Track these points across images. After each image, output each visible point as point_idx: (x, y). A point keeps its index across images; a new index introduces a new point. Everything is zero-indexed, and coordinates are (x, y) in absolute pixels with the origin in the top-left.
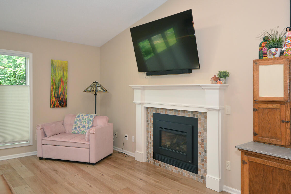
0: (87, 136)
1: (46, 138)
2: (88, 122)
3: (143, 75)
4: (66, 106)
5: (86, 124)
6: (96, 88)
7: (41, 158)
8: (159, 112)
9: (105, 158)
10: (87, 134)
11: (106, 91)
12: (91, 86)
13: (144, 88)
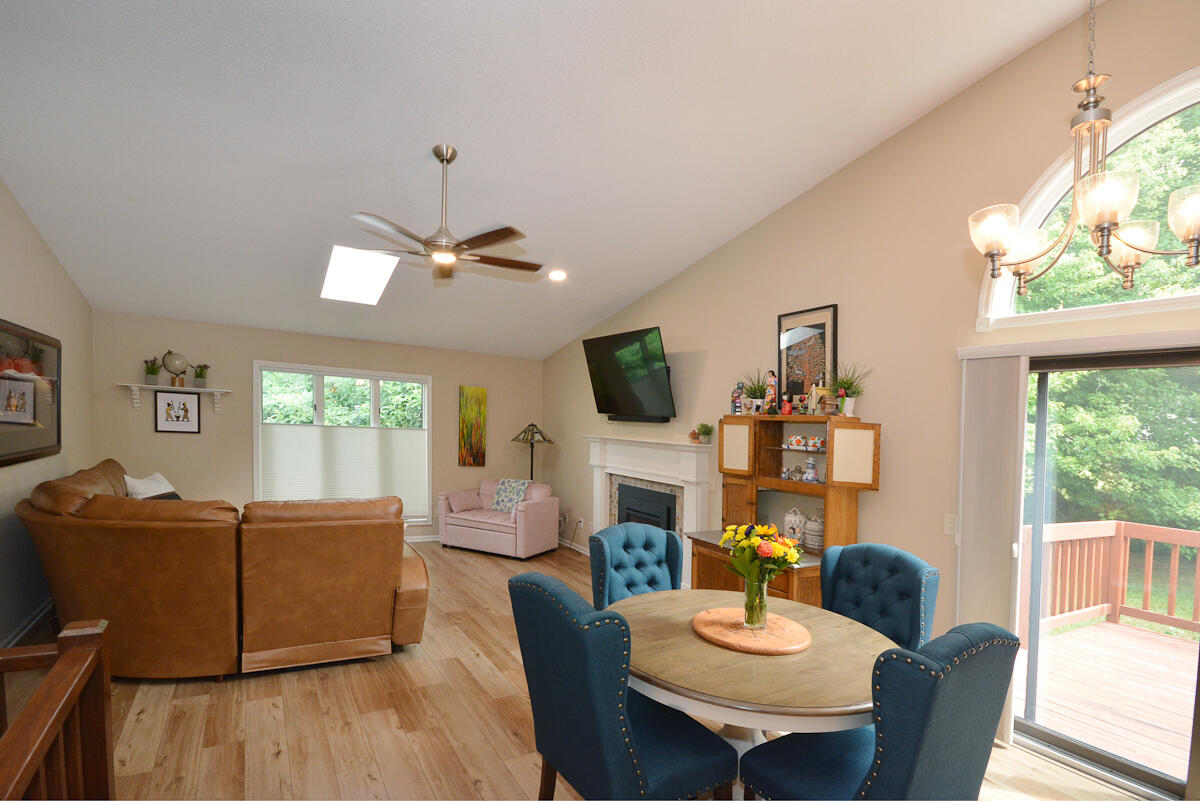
0: (512, 515)
1: (452, 515)
2: (518, 494)
3: (604, 417)
4: (483, 464)
5: (515, 497)
6: (533, 436)
7: (445, 546)
8: (627, 483)
9: (542, 554)
10: (513, 512)
11: (550, 441)
12: (524, 431)
13: (604, 441)
